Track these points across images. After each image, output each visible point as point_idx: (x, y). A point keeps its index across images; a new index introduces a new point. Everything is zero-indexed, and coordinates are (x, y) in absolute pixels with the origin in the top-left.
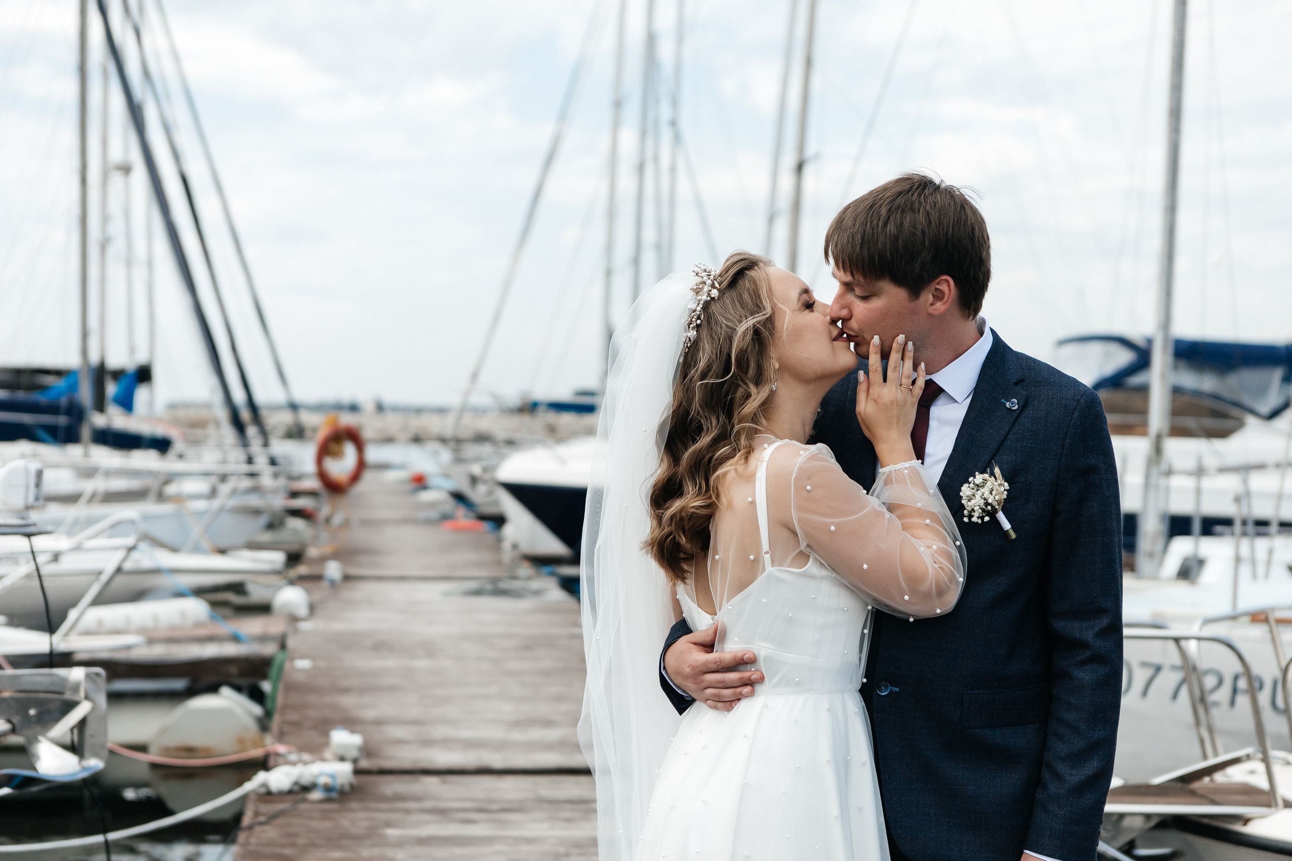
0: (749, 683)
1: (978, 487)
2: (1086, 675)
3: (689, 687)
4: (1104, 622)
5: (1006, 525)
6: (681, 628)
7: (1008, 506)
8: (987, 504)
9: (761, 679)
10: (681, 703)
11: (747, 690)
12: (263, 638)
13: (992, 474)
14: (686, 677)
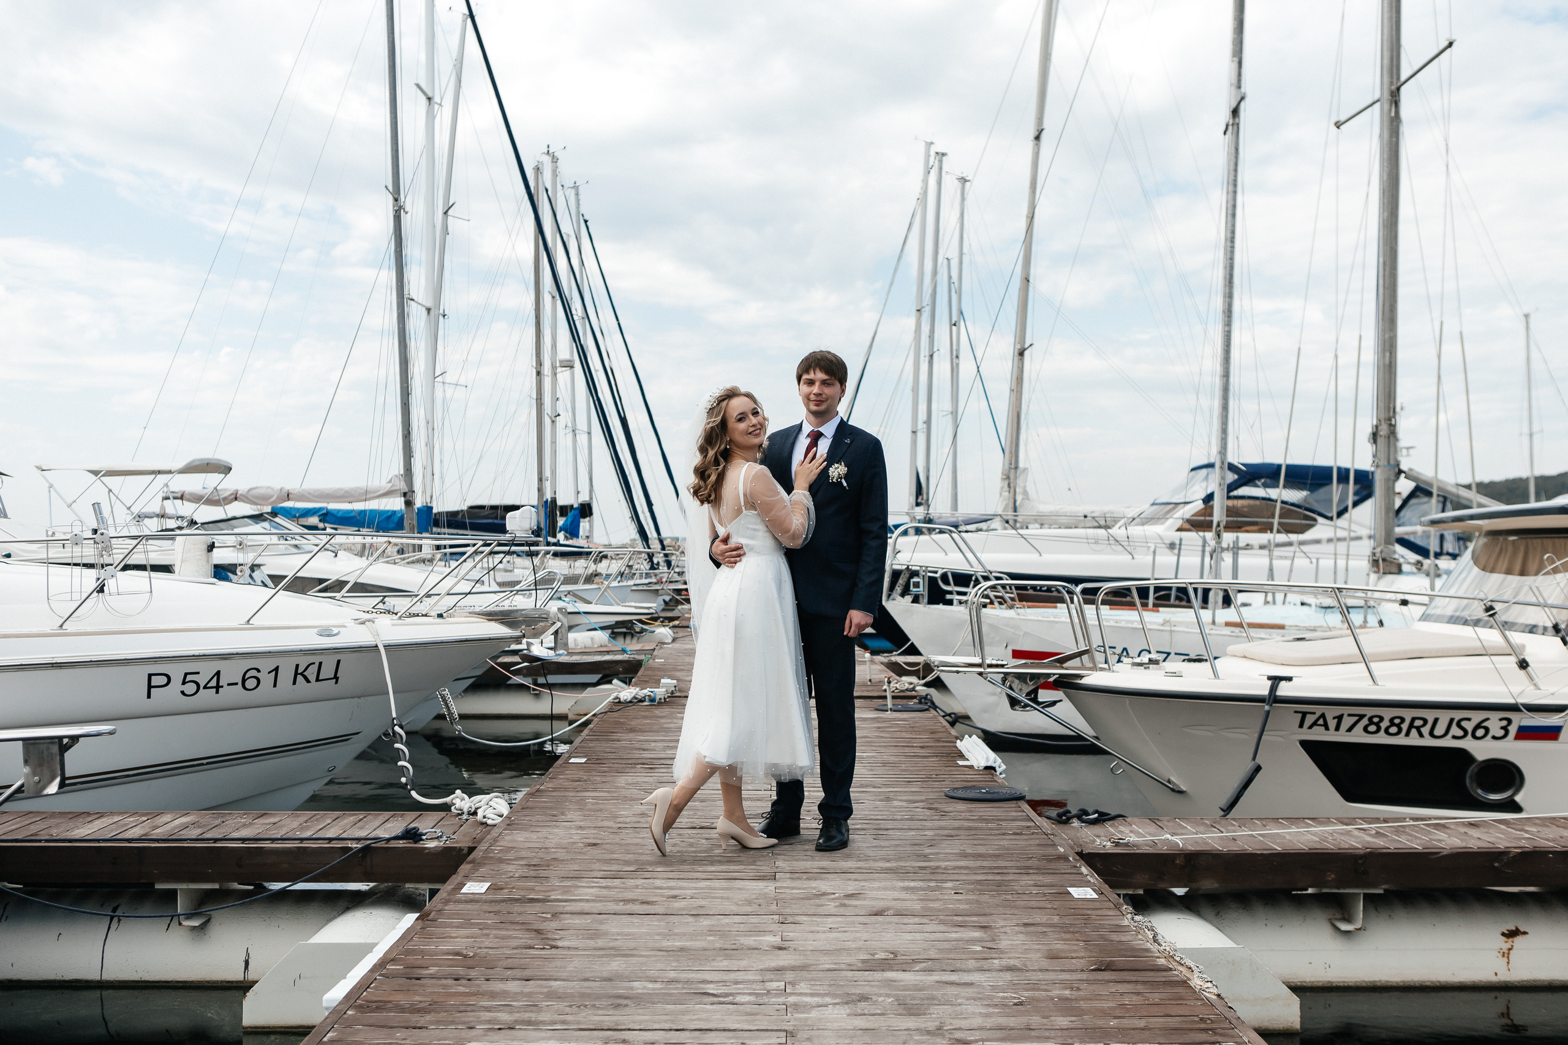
0: (739, 556)
1: (836, 468)
2: (873, 543)
3: (719, 559)
4: (881, 524)
5: (845, 484)
6: (716, 537)
7: (847, 477)
8: (839, 474)
9: (745, 554)
10: (718, 565)
11: (738, 559)
12: (639, 652)
13: (841, 464)
14: (719, 555)
